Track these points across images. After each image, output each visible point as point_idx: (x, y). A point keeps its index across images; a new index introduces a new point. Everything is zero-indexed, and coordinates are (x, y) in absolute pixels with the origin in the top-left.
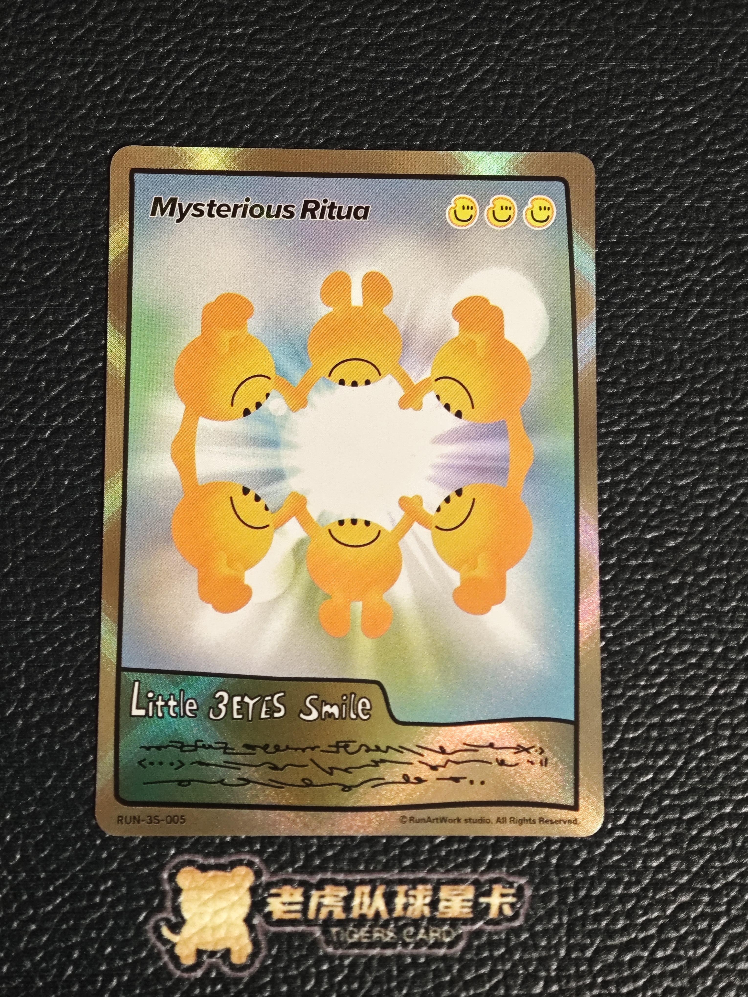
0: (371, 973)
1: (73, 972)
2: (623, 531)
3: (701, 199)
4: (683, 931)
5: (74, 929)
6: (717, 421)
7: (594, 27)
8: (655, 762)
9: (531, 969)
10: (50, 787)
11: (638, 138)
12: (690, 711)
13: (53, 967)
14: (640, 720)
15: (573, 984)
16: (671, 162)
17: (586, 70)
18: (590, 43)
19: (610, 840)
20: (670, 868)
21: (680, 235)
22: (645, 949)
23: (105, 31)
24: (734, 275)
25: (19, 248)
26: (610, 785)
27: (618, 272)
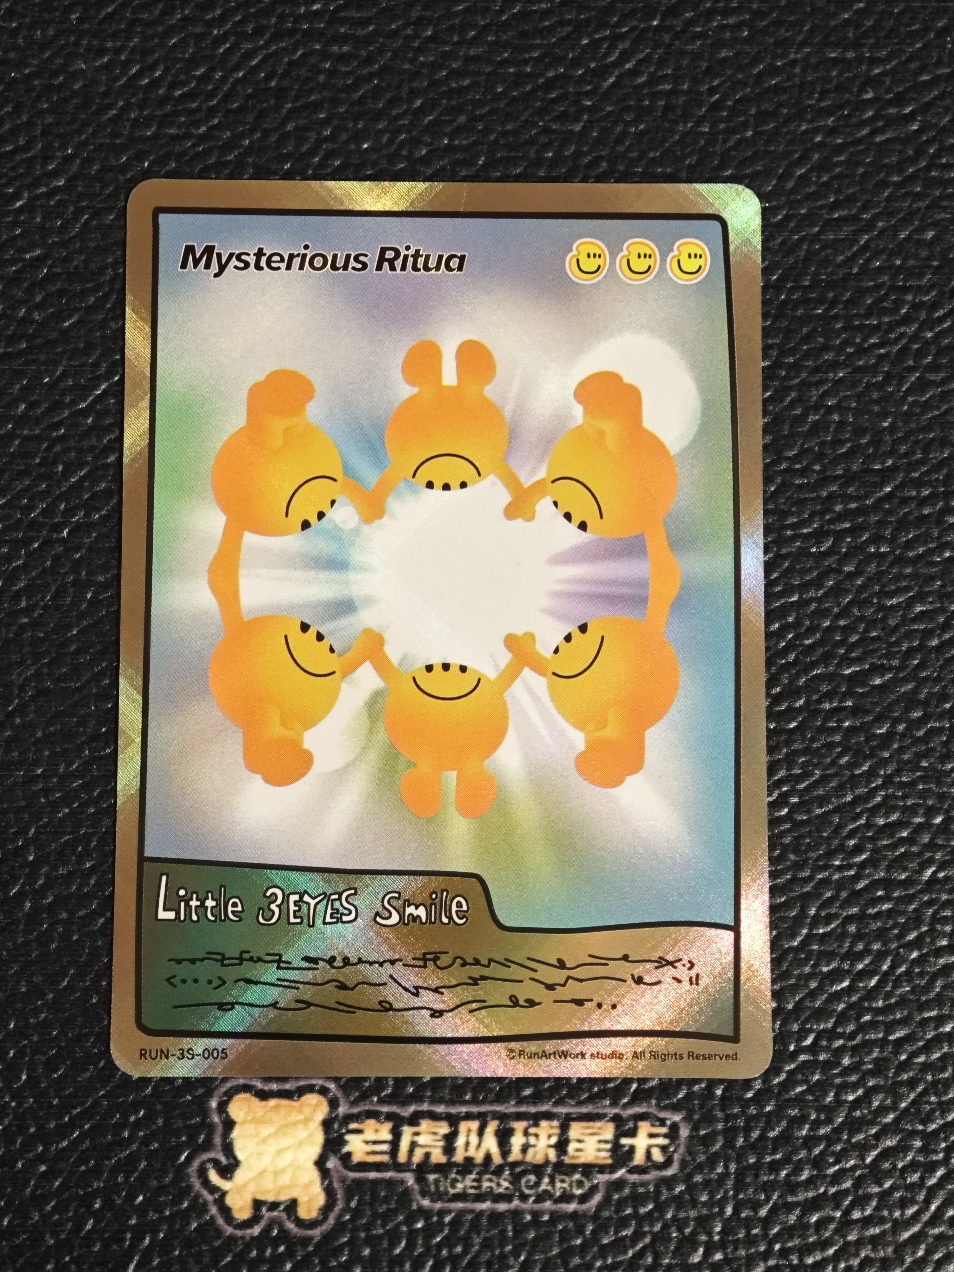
0: (478, 1234)
1: (93, 1227)
2: (814, 665)
3: (922, 229)
4: (887, 1185)
5: (96, 1172)
6: (940, 521)
8: (852, 965)
9: (687, 1231)
10: (65, 988)
11: (840, 149)
12: (900, 899)
13: (68, 1220)
14: (833, 911)
15: (743, 1252)
16: (882, 181)
17: (773, 58)
18: (777, 24)
19: (793, 1066)
20: (870, 1103)
21: (894, 277)
22: (837, 1207)
23: (144, 7)
25: (30, 291)
26: (793, 995)
27: (811, 326)
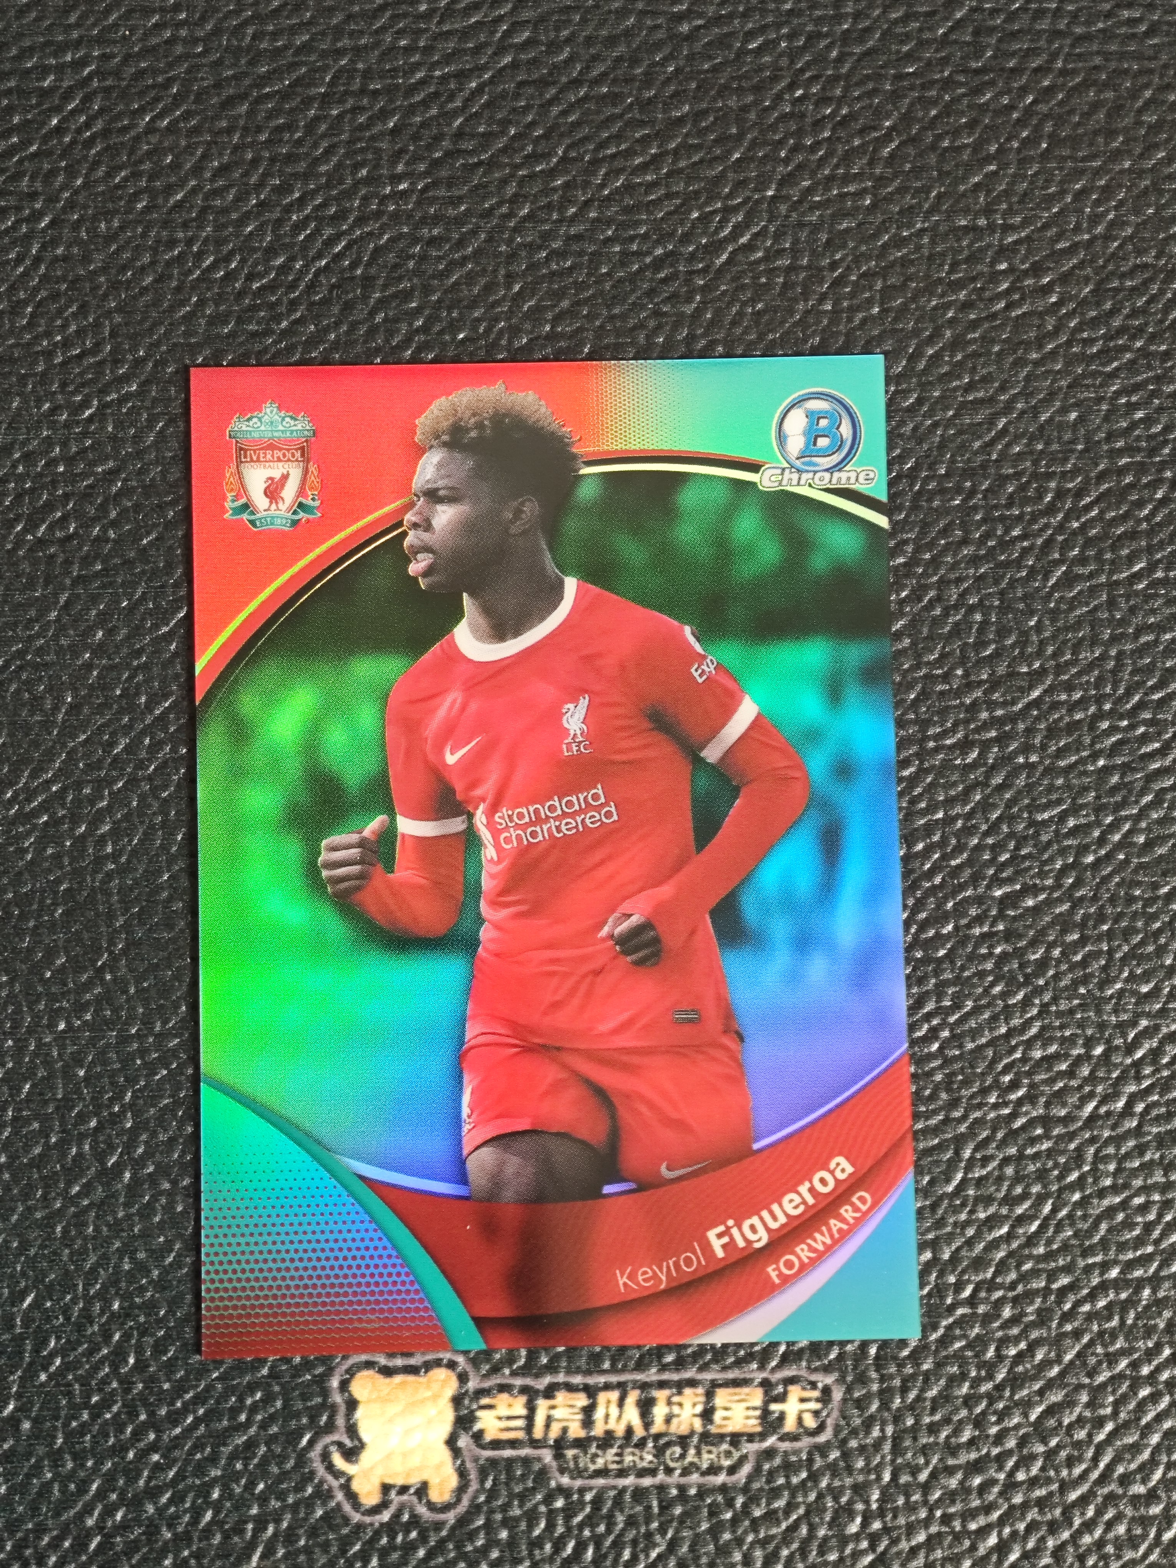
0: (622, 1511)
1: (213, 1518)
2: (962, 887)
3: (1064, 410)
4: (1053, 1443)
5: (213, 1459)
6: (1092, 727)
7: (908, 166)
8: (1011, 1210)
9: (844, 1500)
10: (171, 1264)
11: (974, 325)
12: (1060, 1137)
13: (185, 1511)
14: (990, 1151)
15: (902, 1520)
16: (1020, 358)
17: (898, 228)
18: (902, 190)
19: (951, 1320)
20: (1033, 1356)
21: (1036, 463)
22: (1000, 1468)
23: (216, 193)
24: (1114, 519)
25: (103, 509)
26: (949, 1245)
27: (949, 518)
